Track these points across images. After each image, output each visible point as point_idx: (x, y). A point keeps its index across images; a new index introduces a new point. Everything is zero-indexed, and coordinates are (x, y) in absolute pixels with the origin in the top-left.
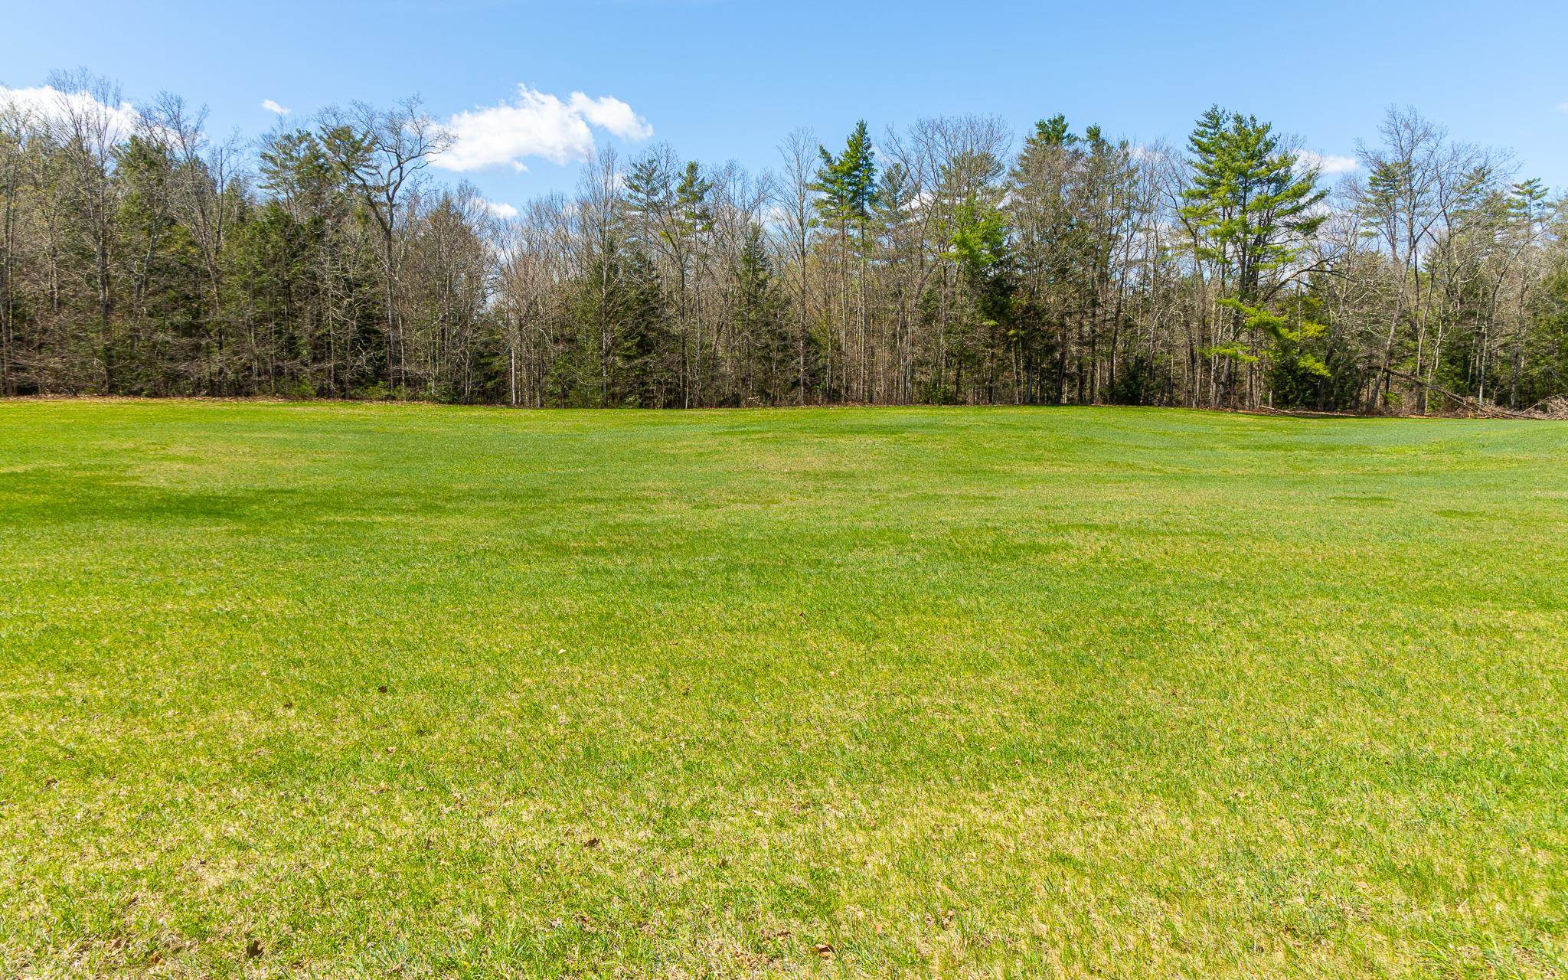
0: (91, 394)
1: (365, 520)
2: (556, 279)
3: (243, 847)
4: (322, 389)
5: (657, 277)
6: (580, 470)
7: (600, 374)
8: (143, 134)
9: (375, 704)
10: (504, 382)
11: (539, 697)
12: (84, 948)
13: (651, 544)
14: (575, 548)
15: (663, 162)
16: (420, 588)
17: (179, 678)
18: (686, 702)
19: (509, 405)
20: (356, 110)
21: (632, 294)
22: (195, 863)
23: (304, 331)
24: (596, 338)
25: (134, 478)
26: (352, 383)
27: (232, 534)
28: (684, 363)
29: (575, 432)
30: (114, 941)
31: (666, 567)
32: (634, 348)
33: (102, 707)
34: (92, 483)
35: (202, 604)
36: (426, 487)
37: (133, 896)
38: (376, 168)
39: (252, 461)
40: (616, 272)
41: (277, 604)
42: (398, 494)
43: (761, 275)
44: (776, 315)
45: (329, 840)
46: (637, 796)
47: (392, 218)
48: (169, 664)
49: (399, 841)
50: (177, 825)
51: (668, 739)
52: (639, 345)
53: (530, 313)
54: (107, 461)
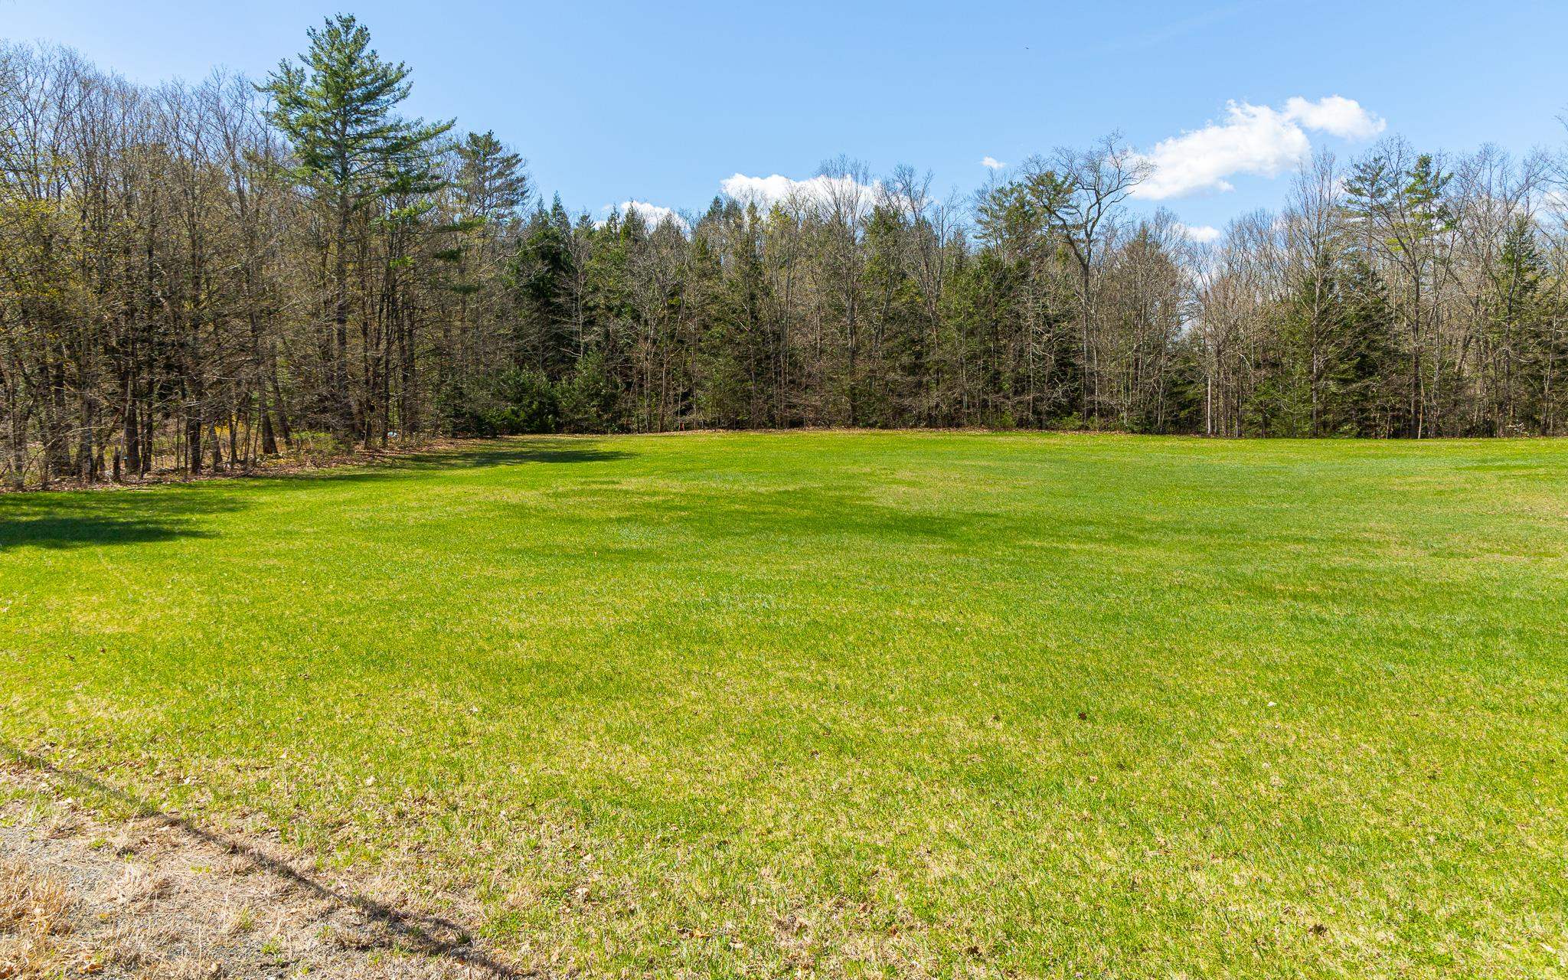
0: (839, 426)
1: (1060, 546)
2: (1259, 300)
3: (962, 846)
4: (1021, 419)
5: (1383, 289)
6: (1285, 506)
7: (1309, 401)
8: (884, 204)
9: (1077, 732)
10: (1198, 411)
11: (1248, 750)
12: (839, 905)
13: (1376, 594)
14: (1281, 591)
15: (1394, 158)
16: (1116, 618)
17: (906, 678)
18: (1433, 787)
19: (1204, 435)
20: (1057, 156)
21: (1351, 310)
22: (923, 851)
23: (1008, 366)
24: (1305, 362)
25: (870, 499)
26: (1049, 413)
27: (945, 552)
28: (1417, 386)
29: (1278, 464)
30: (862, 905)
31: (1399, 623)
32: (1352, 371)
33: (849, 695)
34: (840, 502)
35: (923, 614)
36: (1119, 517)
37: (876, 869)
38: (1075, 208)
39: (961, 486)
40: (1331, 287)
41: (985, 621)
42: (1091, 523)
43: (1529, 277)
44: (1550, 324)
45: (1037, 857)
46: (1373, 886)
47: (1089, 254)
48: (898, 665)
49: (1102, 875)
50: (908, 812)
51: (1410, 828)
52: (1359, 367)
53: (1231, 337)
54: (851, 483)
